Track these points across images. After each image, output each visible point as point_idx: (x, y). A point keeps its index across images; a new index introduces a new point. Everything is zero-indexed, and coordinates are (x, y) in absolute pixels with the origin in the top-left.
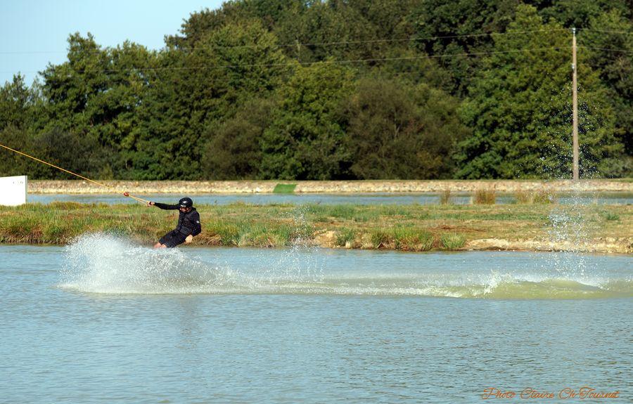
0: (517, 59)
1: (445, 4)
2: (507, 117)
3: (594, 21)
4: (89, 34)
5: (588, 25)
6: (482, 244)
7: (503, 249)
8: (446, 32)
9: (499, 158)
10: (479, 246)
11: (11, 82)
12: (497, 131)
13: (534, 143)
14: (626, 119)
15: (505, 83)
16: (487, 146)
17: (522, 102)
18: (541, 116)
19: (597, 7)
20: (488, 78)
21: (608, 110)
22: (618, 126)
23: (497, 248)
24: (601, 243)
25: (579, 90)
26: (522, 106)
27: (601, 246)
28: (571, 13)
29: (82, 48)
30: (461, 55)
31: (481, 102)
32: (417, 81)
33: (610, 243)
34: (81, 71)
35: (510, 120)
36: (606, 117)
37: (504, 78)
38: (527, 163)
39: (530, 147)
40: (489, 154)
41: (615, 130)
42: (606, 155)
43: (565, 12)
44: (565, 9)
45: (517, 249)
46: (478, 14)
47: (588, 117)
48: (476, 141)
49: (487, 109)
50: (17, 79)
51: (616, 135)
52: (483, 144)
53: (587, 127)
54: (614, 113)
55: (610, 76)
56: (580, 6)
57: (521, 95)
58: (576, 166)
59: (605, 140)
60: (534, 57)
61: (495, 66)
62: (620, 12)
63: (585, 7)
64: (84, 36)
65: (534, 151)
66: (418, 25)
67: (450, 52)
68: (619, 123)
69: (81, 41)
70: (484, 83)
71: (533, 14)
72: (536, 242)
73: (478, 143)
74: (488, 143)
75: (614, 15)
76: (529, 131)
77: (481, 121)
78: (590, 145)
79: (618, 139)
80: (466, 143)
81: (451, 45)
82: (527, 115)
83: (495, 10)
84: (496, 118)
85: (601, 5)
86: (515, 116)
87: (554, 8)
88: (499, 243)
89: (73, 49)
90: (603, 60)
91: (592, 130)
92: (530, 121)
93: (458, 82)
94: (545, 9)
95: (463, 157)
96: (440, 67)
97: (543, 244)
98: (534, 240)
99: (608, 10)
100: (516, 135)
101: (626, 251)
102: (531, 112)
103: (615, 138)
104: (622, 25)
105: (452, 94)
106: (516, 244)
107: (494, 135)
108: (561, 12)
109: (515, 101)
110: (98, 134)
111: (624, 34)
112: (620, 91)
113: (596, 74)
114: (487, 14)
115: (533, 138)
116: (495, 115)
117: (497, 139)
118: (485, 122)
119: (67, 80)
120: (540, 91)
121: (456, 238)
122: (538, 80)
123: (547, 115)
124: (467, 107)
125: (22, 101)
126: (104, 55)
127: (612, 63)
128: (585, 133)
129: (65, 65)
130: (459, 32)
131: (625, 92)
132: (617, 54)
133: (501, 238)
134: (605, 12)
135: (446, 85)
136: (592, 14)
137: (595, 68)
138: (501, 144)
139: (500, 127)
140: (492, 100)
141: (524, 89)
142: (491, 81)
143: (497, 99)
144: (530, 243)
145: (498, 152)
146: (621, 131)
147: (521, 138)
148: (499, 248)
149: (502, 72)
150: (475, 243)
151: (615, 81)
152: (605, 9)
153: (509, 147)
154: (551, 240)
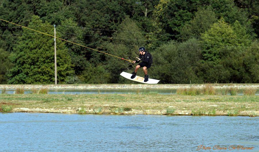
0: (32, 37)
1: (3, 15)
2: (28, 60)
3: (62, 22)
5: (60, 24)
6: (19, 110)
7: (27, 112)
8: (4, 26)
9: (25, 76)
10: (17, 111)
12: (25, 65)
13: (39, 70)
14: (76, 61)
15: (27, 46)
16: (20, 71)
17: (34, 54)
18: (42, 59)
19: (64, 17)
20: (21, 44)
21: (68, 57)
22: (72, 64)
23: (24, 111)
24: (66, 109)
25: (57, 49)
26: (35, 55)
27: (66, 110)
28: (53, 19)
30: (10, 35)
31: (18, 54)
33: (69, 109)
35: (30, 61)
36: (68, 60)
37: (27, 44)
38: (37, 78)
39: (38, 72)
40: (21, 74)
41: (71, 65)
42: (67, 75)
43: (51, 19)
44: (51, 17)
45: (32, 112)
46: (17, 19)
47: (61, 60)
48: (16, 69)
49: (21, 57)
51: (72, 67)
52: (19, 70)
53: (60, 64)
54: (71, 58)
55: (69, 44)
56: (57, 16)
57: (34, 51)
58: (56, 79)
59: (67, 69)
60: (39, 36)
61: (23, 39)
62: (73, 19)
63: (59, 17)
65: (39, 73)
67: (5, 34)
68: (72, 62)
70: (19, 46)
71: (38, 19)
72: (40, 109)
73: (17, 70)
74: (21, 70)
75: (70, 20)
76: (37, 65)
77: (18, 61)
78: (62, 71)
79: (72, 68)
80: (12, 70)
81: (6, 31)
82: (37, 59)
83: (24, 17)
84: (24, 60)
85: (65, 16)
86: (32, 59)
87: (47, 17)
88: (25, 109)
90: (66, 37)
91: (62, 65)
92: (37, 61)
93: (9, 45)
94: (43, 17)
95: (11, 75)
96: (2, 40)
97: (43, 110)
98: (39, 108)
99: (68, 18)
100: (32, 67)
101: (76, 112)
102: (38, 58)
103: (71, 68)
104: (74, 24)
105: (7, 50)
106: (32, 110)
107: (23, 67)
108: (50, 18)
109: (32, 53)
111: (74, 28)
112: (73, 50)
113: (63, 43)
114: (20, 19)
115: (39, 68)
116: (24, 59)
117: (25, 68)
118: (20, 62)
120: (42, 49)
121: (8, 107)
122: (41, 45)
123: (44, 59)
124: (13, 56)
127: (70, 39)
128: (59, 66)
130: (9, 26)
131: (75, 50)
132: (72, 35)
133: (26, 107)
134: (67, 19)
135: (4, 47)
136: (62, 20)
137: (63, 41)
138: (26, 70)
139: (26, 64)
140: (22, 53)
141: (35, 48)
142: (22, 45)
143: (24, 53)
144: (38, 109)
145: (25, 73)
146: (74, 65)
147: (34, 68)
148: (26, 111)
149: (26, 42)
150: (16, 109)
151: (71, 46)
152: (67, 18)
153: (29, 71)
154: (46, 108)
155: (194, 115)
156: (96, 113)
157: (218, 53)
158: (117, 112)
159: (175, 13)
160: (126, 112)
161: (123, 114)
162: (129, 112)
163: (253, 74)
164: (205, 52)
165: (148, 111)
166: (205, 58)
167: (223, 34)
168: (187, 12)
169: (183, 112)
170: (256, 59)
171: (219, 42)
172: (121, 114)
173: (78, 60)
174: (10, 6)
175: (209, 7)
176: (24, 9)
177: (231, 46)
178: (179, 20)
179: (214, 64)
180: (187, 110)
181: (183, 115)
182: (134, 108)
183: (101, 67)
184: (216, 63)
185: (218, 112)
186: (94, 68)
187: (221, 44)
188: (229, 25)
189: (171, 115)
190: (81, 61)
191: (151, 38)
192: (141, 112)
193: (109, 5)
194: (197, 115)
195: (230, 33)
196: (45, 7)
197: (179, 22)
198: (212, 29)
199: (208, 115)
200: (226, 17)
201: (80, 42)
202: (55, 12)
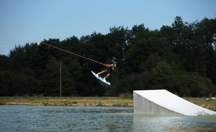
2: (49, 84)
9: (47, 93)
10: (9, 104)
13: (55, 90)
14: (78, 85)
18: (57, 84)
22: (76, 87)
23: (13, 104)
30: (40, 70)
31: (43, 80)
32: (29, 75)
36: (73, 84)
38: (54, 95)
39: (54, 91)
40: (45, 92)
41: (75, 87)
42: (72, 93)
45: (18, 105)
47: (69, 84)
49: (45, 82)
53: (68, 86)
54: (75, 83)
55: (74, 75)
56: (68, 58)
57: (53, 79)
59: (72, 90)
60: (55, 70)
62: (77, 60)
66: (30, 62)
73: (42, 90)
74: (45, 90)
76: (54, 87)
77: (43, 85)
78: (69, 91)
80: (39, 90)
81: (38, 67)
82: (54, 83)
84: (47, 84)
86: (51, 84)
88: (14, 103)
90: (73, 71)
92: (54, 85)
96: (35, 72)
97: (24, 103)
99: (74, 59)
100: (51, 88)
105: (38, 79)
106: (18, 103)
107: (46, 88)
109: (51, 80)
111: (78, 65)
115: (55, 89)
120: (57, 78)
121: (3, 102)
127: (75, 72)
130: (40, 64)
131: (78, 79)
132: (76, 70)
135: (36, 77)
136: (70, 60)
137: (70, 73)
138: (48, 90)
139: (47, 86)
140: (46, 80)
141: (53, 77)
142: (45, 75)
144: (21, 103)
146: (76, 88)
147: (53, 89)
149: (48, 73)
150: (8, 103)
151: (76, 76)
153: (50, 91)
154: (26, 103)
155: (115, 106)
156: (55, 105)
157: (161, 80)
158: (68, 104)
159: (137, 56)
160: (74, 105)
161: (72, 106)
162: (76, 104)
163: (181, 93)
164: (153, 80)
165: (87, 104)
166: (153, 83)
167: (165, 69)
168: (144, 56)
169: (109, 104)
170: (183, 84)
171: (162, 73)
172: (70, 106)
173: (80, 85)
174: (41, 52)
175: (157, 53)
176: (49, 54)
177: (169, 76)
178: (139, 61)
179: (159, 87)
180: (111, 103)
181: (108, 106)
182: (79, 102)
183: (94, 89)
184: (160, 86)
185: (129, 105)
186: (90, 89)
187: (163, 75)
188: (168, 63)
189: (101, 106)
190: (81, 85)
191: (123, 71)
192: (83, 104)
193: (98, 52)
194: (116, 106)
195: (169, 69)
196: (61, 53)
197: (139, 62)
198: (158, 66)
199: (123, 106)
200: (167, 59)
201: (81, 74)
202: (67, 56)
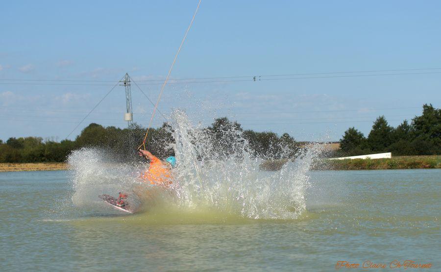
4: (430, 104)
11: (403, 123)
29: (428, 109)
34: (427, 118)
50: (405, 122)
64: (429, 105)
69: (427, 107)
89: (425, 110)
110: (434, 142)
119: (422, 122)
125: (407, 130)
126: (436, 111)
129: (423, 116)
